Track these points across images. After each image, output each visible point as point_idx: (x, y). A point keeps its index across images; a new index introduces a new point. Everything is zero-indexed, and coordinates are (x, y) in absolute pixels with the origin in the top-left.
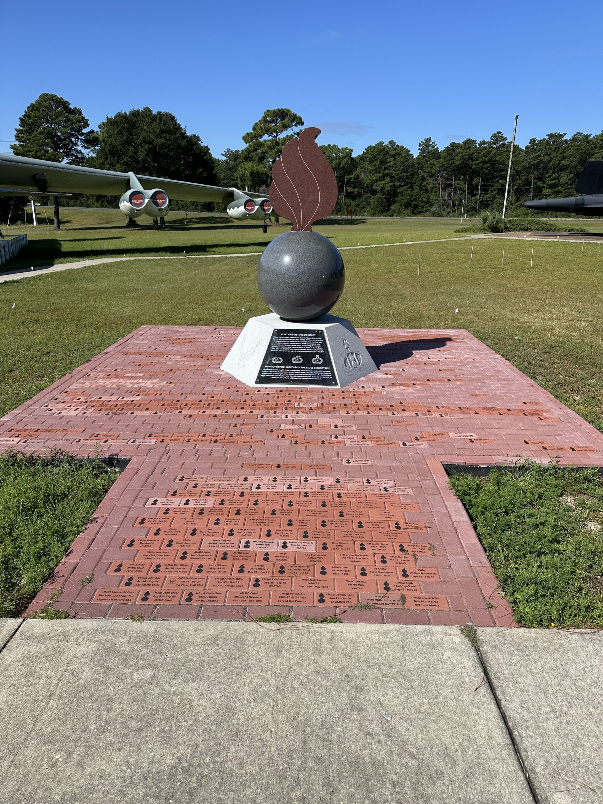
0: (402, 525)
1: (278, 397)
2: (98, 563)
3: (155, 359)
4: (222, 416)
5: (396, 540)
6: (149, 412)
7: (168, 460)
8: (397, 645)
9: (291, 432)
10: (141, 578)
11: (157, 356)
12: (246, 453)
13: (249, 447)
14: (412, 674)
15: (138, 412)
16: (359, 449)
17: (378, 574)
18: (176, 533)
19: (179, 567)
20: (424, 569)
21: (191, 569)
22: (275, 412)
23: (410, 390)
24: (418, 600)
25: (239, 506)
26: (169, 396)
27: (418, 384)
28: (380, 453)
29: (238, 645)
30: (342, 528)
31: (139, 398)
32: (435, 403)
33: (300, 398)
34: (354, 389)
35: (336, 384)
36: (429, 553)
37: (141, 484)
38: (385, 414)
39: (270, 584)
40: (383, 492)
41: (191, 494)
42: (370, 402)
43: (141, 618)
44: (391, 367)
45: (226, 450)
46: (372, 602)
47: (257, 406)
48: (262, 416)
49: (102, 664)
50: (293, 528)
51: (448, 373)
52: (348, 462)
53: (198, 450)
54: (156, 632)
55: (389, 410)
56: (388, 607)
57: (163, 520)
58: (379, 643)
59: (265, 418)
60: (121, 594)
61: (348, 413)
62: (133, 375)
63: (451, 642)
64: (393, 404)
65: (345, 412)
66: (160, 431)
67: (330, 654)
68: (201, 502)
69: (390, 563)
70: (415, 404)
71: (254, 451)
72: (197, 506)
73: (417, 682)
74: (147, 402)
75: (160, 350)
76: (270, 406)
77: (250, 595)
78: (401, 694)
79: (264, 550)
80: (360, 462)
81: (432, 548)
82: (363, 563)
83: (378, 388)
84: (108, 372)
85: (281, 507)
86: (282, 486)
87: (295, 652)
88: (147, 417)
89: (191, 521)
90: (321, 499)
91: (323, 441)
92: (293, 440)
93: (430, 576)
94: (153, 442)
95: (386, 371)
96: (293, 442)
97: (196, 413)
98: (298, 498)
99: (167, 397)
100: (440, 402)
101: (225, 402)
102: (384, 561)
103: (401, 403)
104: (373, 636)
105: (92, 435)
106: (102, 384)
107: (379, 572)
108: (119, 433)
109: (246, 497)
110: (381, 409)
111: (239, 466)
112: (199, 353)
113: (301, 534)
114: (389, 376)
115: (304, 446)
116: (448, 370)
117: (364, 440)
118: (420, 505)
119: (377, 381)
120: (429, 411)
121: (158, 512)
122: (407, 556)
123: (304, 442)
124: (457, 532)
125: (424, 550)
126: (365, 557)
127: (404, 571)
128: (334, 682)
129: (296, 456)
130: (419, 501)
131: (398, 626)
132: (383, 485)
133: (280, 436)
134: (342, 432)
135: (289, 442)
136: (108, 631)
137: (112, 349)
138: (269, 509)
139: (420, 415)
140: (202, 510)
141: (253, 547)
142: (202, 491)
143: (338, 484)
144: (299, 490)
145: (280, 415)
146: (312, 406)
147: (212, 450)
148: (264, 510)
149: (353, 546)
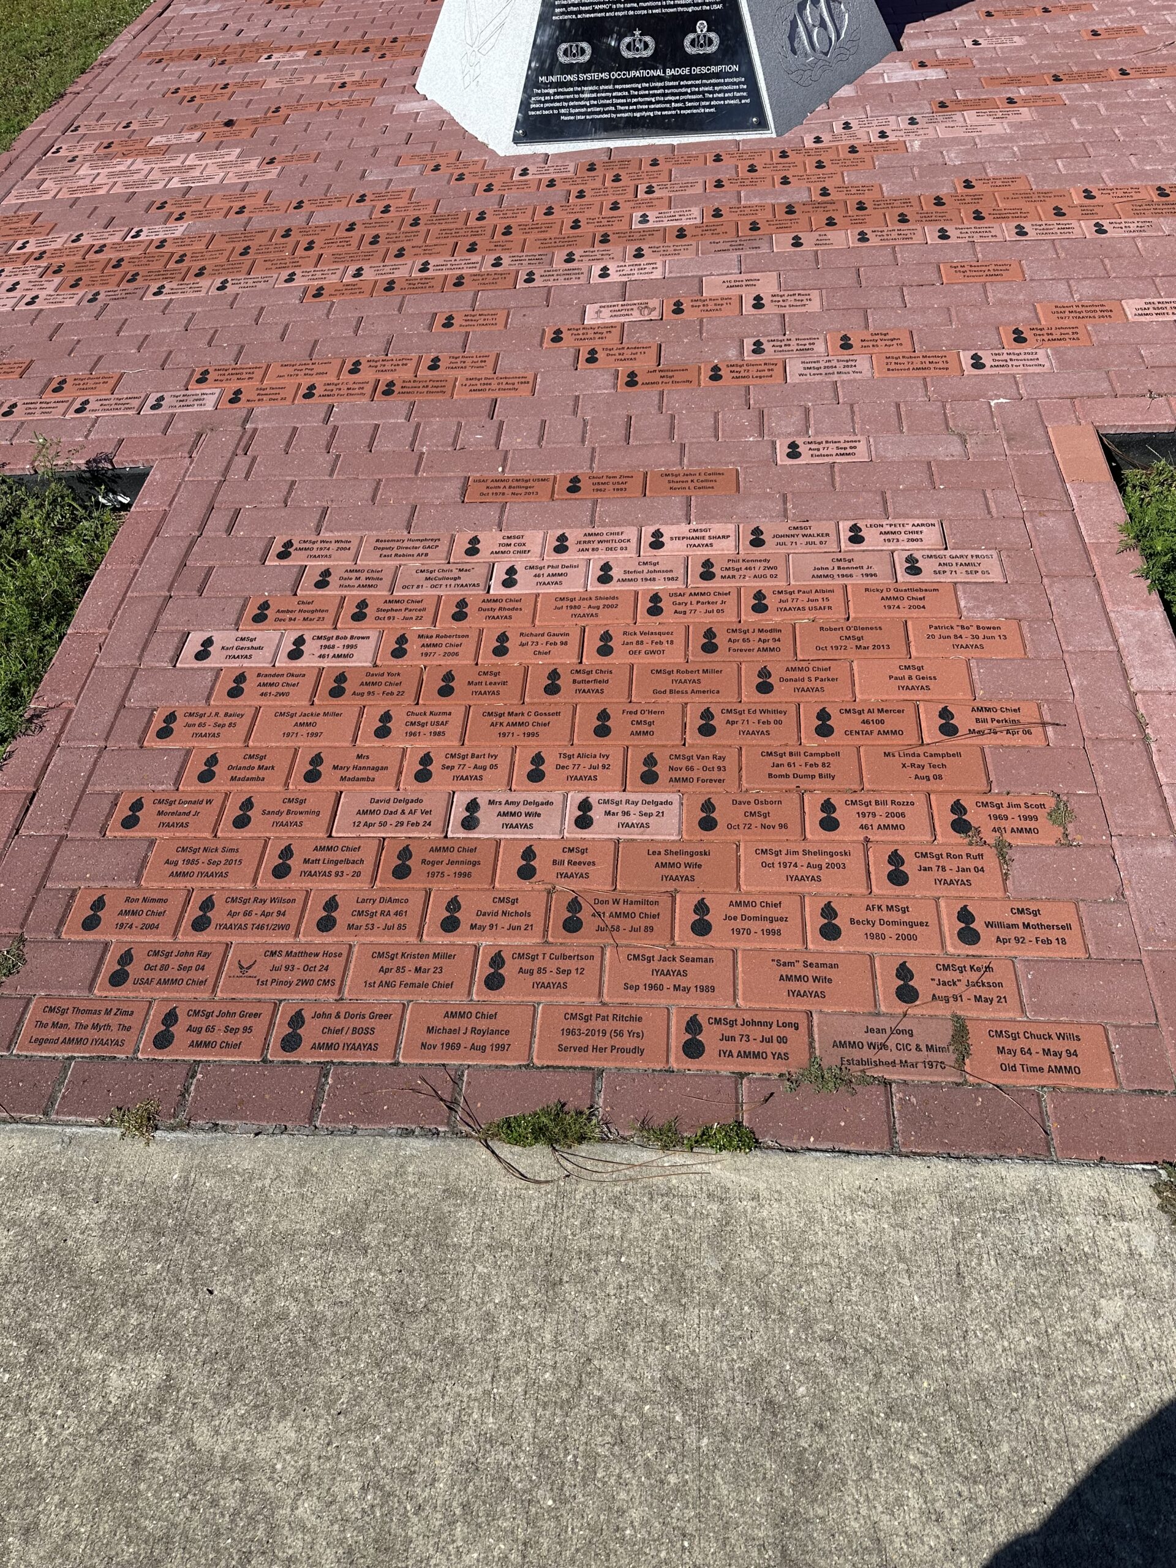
0: (963, 720)
1: (581, 195)
2: (38, 892)
3: (237, 72)
4: (410, 281)
5: (942, 786)
6: (204, 283)
7: (247, 477)
8: (938, 1263)
9: (616, 332)
10: (156, 953)
11: (240, 60)
12: (477, 437)
13: (486, 407)
14: (989, 1405)
15: (174, 285)
16: (829, 394)
17: (878, 929)
18: (262, 773)
19: (269, 907)
20: (1033, 907)
21: (302, 917)
22: (570, 259)
23: (1000, 128)
24: (1009, 1044)
25: (451, 662)
26: (265, 214)
27: (1026, 101)
28: (898, 406)
29: (427, 1250)
30: (763, 741)
31: (179, 229)
32: (1078, 177)
33: (650, 190)
34: (818, 140)
35: (762, 125)
36: (1049, 833)
37: (166, 573)
38: (917, 239)
39: (537, 978)
40: (903, 577)
41: (311, 613)
42: (870, 188)
43: (149, 1123)
44: (937, 34)
45: (418, 425)
46: (855, 1054)
47: (517, 236)
48: (530, 279)
49: (24, 1323)
50: (611, 745)
51: (1121, 42)
52: (794, 452)
53: (335, 428)
54: (185, 1186)
55: (927, 218)
56: (912, 1076)
57: (227, 721)
58: (877, 1250)
59: (538, 282)
60: (95, 1019)
61: (797, 243)
62: (173, 139)
63: (1124, 1249)
64: (944, 191)
65: (789, 238)
66: (227, 360)
67: (713, 1300)
68: (339, 647)
69: (920, 886)
70: (1014, 187)
71: (501, 423)
72: (325, 664)
73: (1005, 1448)
74: (200, 246)
75: (253, 33)
76: (553, 233)
77: (474, 1022)
78: (951, 1504)
79: (519, 835)
80: (832, 449)
81: (1061, 813)
82: (831, 887)
83: (896, 126)
84: (106, 135)
85: (575, 660)
86: (582, 569)
87: (603, 1285)
88: (199, 302)
89: (306, 724)
90: (702, 619)
91: (716, 369)
92: (623, 368)
93: (1053, 934)
94: (209, 405)
95: (920, 51)
96: (623, 379)
97: (334, 279)
98: (630, 621)
99: (259, 221)
100: (1095, 168)
101: (422, 228)
102: (898, 878)
103: (968, 185)
104: (859, 1218)
105: (46, 386)
106: (87, 182)
107: (882, 922)
108: (118, 371)
109: (474, 621)
110: (903, 219)
111: (452, 489)
112: (357, 37)
113: (637, 768)
114: (933, 74)
115: (653, 393)
116: (1118, 30)
117: (845, 355)
118: (1025, 625)
119: (890, 96)
120: (1059, 213)
121: (212, 688)
122: (975, 850)
123: (656, 377)
124: (1146, 738)
125: (1031, 824)
126: (836, 860)
127: (965, 916)
128: (726, 1435)
129: (627, 438)
130: (1022, 609)
131: (942, 1169)
132: (903, 548)
133: (584, 355)
134: (776, 324)
135: (606, 379)
136: (50, 1179)
137: (122, 45)
138: (541, 665)
139: (1032, 234)
140: (341, 678)
141: (489, 828)
142: (343, 598)
143: (758, 552)
144: (632, 587)
145: (584, 266)
146: (684, 223)
147: (377, 427)
148: (526, 670)
149: (798, 813)
